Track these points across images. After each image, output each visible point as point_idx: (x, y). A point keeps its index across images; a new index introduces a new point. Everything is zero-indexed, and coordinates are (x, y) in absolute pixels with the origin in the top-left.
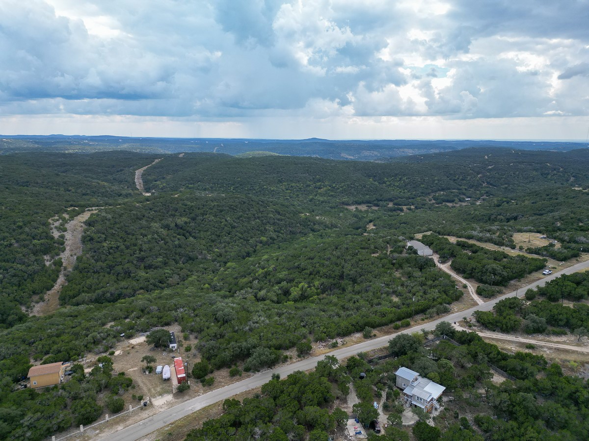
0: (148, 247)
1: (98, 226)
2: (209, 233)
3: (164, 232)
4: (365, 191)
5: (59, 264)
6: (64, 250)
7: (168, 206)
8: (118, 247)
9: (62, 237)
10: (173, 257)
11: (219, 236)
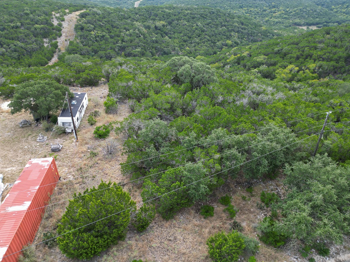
0: (129, 39)
1: (89, 18)
2: (182, 34)
3: (144, 30)
4: (316, 14)
5: (56, 46)
6: (60, 36)
7: (151, 12)
8: (103, 36)
9: (60, 25)
10: (150, 50)
11: (191, 38)
